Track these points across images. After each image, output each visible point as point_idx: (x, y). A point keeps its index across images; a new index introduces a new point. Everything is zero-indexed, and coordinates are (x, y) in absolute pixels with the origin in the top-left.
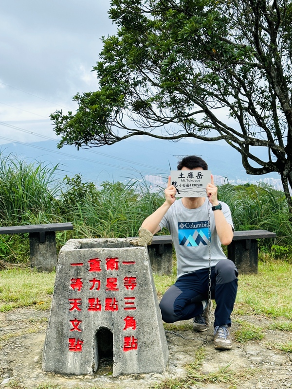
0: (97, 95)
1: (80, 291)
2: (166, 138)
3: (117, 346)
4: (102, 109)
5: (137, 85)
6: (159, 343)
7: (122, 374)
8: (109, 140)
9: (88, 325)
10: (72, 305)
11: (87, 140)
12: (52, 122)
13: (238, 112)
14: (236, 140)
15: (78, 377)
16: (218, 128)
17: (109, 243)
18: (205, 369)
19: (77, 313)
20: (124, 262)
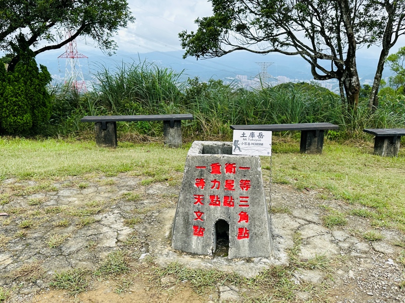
0: (212, 20)
1: (203, 189)
2: (259, 53)
3: (233, 234)
4: (216, 30)
5: (240, 13)
6: (267, 234)
7: (236, 257)
8: (219, 53)
9: (209, 217)
10: (197, 200)
11: (204, 53)
12: (180, 39)
13: (311, 34)
14: (309, 55)
15: (200, 256)
16: (296, 45)
17: (226, 146)
18: (303, 254)
19: (200, 206)
20: (240, 168)
